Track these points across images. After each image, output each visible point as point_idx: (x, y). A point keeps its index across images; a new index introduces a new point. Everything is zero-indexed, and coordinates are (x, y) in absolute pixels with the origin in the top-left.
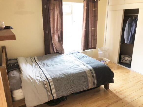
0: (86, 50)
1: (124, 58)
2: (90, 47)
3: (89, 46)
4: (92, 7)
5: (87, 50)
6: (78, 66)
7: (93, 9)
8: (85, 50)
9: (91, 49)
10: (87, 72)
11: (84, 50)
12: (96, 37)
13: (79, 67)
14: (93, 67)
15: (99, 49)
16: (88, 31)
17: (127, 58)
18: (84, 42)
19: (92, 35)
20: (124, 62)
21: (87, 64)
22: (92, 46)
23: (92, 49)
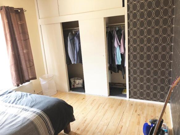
0: (22, 84)
1: (74, 82)
2: (27, 78)
3: (24, 77)
4: (17, 19)
5: (24, 84)
6: (16, 116)
7: (19, 23)
8: (20, 85)
9: (28, 81)
10: (35, 122)
11: (18, 85)
12: (33, 62)
13: (19, 117)
14: (43, 109)
15: (40, 78)
16: (19, 55)
17: (77, 81)
18: (15, 73)
19: (26, 61)
20: (75, 87)
21: (32, 107)
22: (30, 77)
23: (31, 81)
